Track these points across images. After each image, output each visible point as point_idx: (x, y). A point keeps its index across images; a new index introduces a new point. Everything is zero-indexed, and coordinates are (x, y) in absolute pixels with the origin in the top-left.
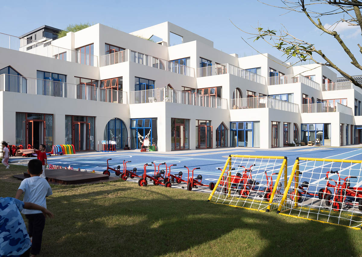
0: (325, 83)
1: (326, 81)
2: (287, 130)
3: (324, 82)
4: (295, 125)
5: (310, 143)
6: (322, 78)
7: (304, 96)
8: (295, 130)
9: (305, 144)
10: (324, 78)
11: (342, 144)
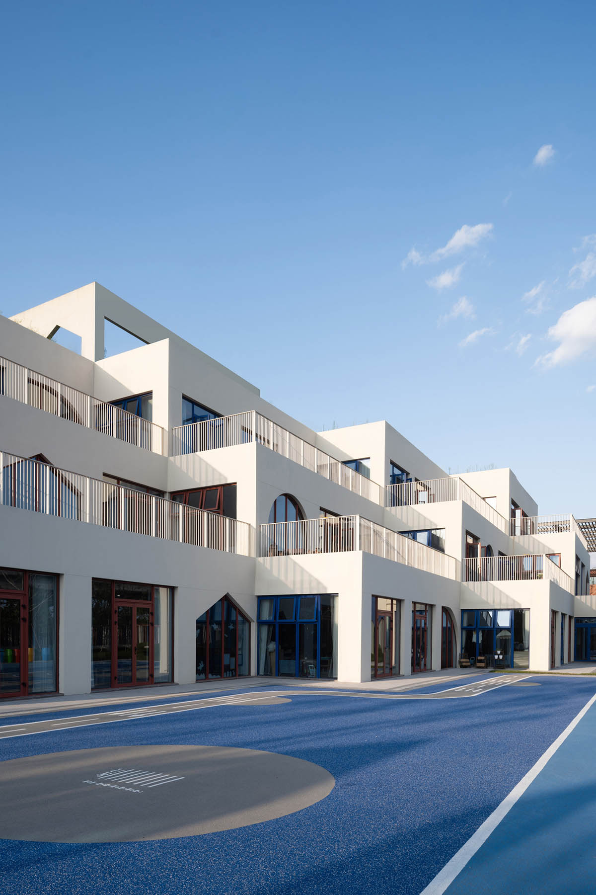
0: (515, 517)
1: (518, 513)
2: (423, 625)
3: (513, 514)
4: (446, 610)
5: (481, 661)
6: (510, 506)
7: (470, 540)
8: (445, 625)
9: (469, 664)
10: (513, 508)
11: (552, 665)
